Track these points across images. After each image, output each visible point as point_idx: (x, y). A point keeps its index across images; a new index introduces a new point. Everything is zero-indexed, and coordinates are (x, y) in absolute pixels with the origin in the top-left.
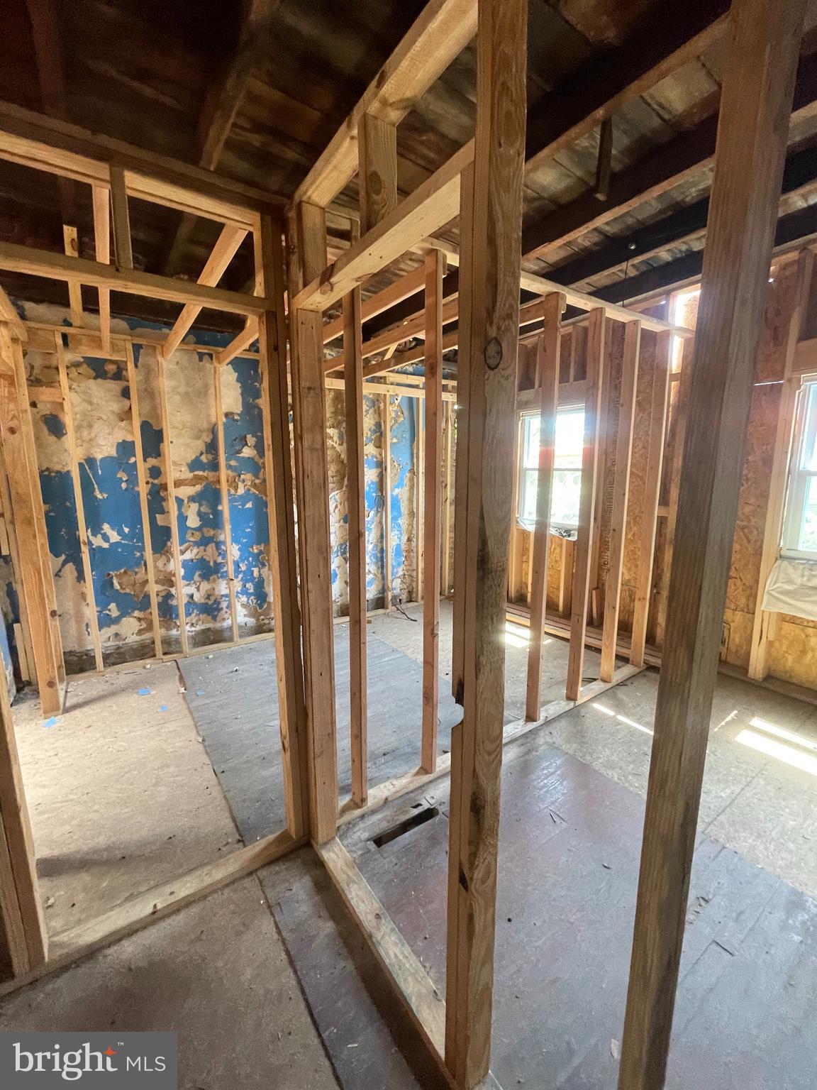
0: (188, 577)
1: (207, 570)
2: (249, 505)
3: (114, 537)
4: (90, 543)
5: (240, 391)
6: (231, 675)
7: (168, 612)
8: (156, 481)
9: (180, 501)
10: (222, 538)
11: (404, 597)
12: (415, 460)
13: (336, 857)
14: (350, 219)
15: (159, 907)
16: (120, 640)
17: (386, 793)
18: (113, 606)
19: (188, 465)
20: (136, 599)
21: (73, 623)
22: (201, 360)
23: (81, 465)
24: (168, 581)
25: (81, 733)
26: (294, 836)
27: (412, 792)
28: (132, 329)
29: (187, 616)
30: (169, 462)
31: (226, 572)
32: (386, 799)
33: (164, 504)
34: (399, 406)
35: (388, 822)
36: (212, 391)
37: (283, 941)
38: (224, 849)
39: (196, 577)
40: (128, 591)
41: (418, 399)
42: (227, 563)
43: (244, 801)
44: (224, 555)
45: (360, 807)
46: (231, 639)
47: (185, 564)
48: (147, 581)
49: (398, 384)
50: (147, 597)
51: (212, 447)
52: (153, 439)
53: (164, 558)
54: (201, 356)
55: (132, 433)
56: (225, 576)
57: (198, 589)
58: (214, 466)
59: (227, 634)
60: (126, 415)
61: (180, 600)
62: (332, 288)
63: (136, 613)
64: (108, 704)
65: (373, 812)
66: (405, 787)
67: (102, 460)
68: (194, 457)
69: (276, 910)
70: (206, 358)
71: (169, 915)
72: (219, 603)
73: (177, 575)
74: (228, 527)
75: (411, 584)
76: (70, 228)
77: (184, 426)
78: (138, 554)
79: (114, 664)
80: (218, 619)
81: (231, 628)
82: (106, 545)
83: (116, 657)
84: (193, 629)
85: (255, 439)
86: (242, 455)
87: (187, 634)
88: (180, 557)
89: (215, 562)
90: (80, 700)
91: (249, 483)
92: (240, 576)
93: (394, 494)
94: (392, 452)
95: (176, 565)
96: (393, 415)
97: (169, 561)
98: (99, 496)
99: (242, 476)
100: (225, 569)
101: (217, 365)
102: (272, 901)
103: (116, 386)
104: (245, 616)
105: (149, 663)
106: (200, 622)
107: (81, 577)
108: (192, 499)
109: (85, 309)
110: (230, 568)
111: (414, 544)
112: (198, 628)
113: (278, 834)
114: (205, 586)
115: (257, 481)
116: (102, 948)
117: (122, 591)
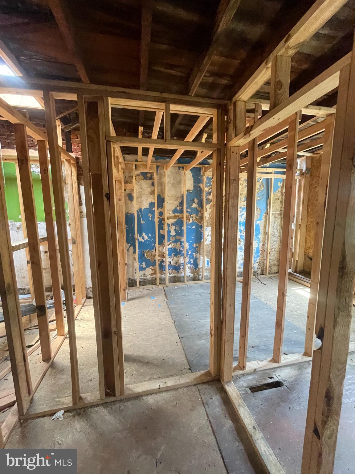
0: (170, 255)
1: (176, 252)
2: (194, 227)
3: (146, 238)
4: (138, 240)
5: (193, 181)
6: (184, 296)
7: (162, 268)
8: (161, 217)
9: (169, 225)
10: (183, 240)
11: (259, 272)
12: (268, 208)
13: (232, 390)
14: (255, 103)
15: (161, 387)
16: (145, 277)
17: (255, 367)
18: (144, 263)
19: (172, 211)
20: (151, 262)
21: (131, 269)
22: (179, 170)
23: (137, 211)
24: (162, 255)
25: (133, 310)
26: (213, 375)
27: (268, 369)
28: (156, 160)
29: (168, 270)
30: (166, 210)
31: (184, 254)
32: (255, 370)
33: (163, 226)
34: (262, 182)
35: (257, 381)
36: (183, 181)
37: (210, 421)
38: (184, 371)
39: (172, 255)
40: (149, 258)
41: (271, 179)
42: (184, 250)
43: (191, 352)
44: (183, 247)
45: (241, 370)
46: (184, 282)
47: (169, 249)
48: (156, 255)
49: (262, 173)
50: (155, 261)
51: (181, 204)
52: (161, 201)
53: (162, 247)
54: (179, 168)
55: (154, 199)
56: (183, 255)
57: (173, 260)
58: (182, 211)
59: (182, 279)
60: (152, 193)
61: (166, 264)
62: (250, 136)
63: (151, 267)
64: (141, 301)
65: (249, 374)
66: (265, 366)
67: (144, 209)
68: (174, 208)
69: (206, 405)
70: (181, 169)
71: (165, 391)
72: (180, 266)
73: (166, 253)
74: (185, 236)
75: (263, 267)
76: (141, 127)
77: (172, 196)
78: (153, 245)
79: (143, 285)
80: (179, 272)
81: (184, 277)
82: (143, 241)
83: (144, 283)
84: (170, 275)
85: (197, 200)
86: (192, 207)
87: (168, 277)
88: (168, 246)
89: (179, 249)
90: (132, 297)
91: (194, 218)
92: (189, 256)
93: (257, 223)
94: (257, 204)
95: (166, 250)
96: (259, 187)
97: (163, 248)
98: (142, 223)
99: (192, 215)
100: (183, 253)
101: (185, 171)
102: (205, 401)
103: (149, 182)
104: (189, 272)
105: (154, 286)
106: (173, 273)
107: (134, 252)
108: (173, 224)
109: (143, 155)
110: (185, 252)
111: (266, 247)
112: (172, 275)
113: (206, 371)
114: (175, 259)
115: (197, 217)
116: (142, 396)
117: (147, 258)
